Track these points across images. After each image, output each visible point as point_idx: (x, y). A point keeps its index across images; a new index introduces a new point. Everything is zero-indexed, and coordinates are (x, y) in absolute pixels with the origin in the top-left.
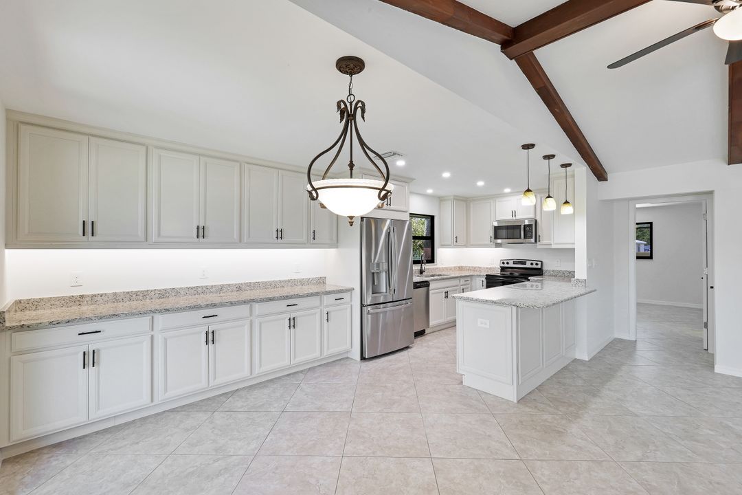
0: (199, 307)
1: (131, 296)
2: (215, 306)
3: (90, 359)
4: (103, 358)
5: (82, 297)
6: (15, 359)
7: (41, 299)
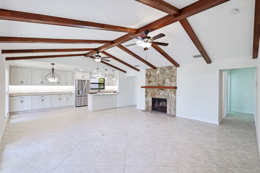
0: (41, 95)
1: (29, 93)
2: (43, 95)
3: (22, 102)
4: (24, 101)
5: (21, 93)
6: (11, 101)
7: (14, 93)
